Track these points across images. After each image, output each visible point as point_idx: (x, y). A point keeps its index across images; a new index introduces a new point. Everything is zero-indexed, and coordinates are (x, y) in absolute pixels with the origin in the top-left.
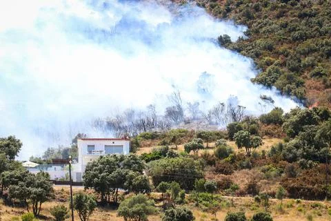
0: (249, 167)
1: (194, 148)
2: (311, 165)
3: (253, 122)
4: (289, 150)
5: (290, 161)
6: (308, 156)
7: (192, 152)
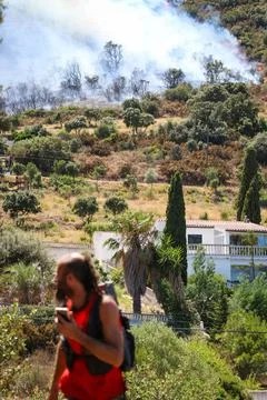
0: (131, 148)
1: (75, 126)
2: (201, 147)
3: (154, 99)
4: (180, 130)
5: (179, 142)
6: (200, 137)
7: (73, 132)
